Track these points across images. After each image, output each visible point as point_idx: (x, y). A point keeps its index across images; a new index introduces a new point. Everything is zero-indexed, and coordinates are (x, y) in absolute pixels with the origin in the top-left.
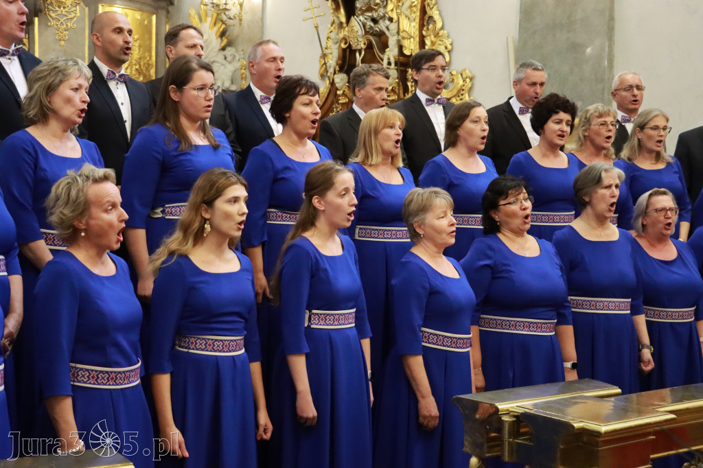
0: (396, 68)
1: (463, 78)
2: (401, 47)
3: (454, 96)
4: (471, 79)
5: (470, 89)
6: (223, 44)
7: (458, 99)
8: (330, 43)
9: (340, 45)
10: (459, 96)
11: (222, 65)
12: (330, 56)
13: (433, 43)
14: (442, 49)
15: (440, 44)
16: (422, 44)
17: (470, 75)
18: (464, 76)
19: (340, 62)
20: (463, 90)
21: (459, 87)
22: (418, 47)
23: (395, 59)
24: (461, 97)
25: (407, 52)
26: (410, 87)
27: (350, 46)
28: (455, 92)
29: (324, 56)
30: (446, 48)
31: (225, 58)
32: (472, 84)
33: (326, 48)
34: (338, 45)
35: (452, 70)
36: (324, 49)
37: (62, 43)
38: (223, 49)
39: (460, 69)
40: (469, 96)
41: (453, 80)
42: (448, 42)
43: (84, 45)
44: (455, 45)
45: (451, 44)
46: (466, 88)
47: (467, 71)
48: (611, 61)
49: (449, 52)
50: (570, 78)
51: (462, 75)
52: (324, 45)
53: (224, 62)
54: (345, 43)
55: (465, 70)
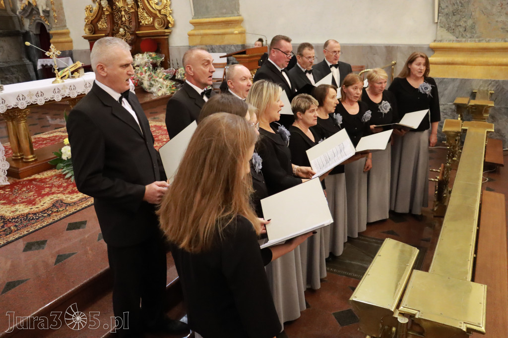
3: (163, 8)
5: (170, 5)
7: (165, 10)
20: (167, 5)
21: (164, 4)
26: (140, 5)
40: (170, 8)
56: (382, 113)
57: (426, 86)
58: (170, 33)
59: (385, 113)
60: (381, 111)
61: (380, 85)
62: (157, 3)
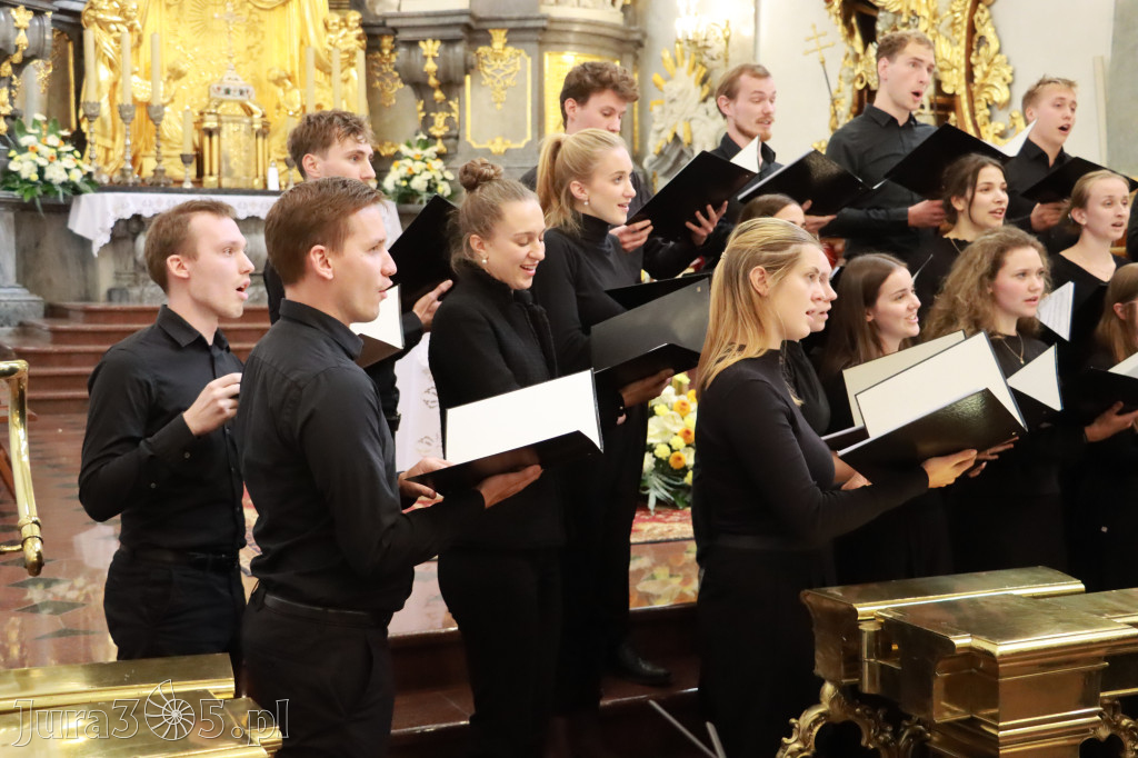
0: (932, 112)
2: (938, 84)
6: (704, 94)
8: (843, 84)
9: (854, 87)
11: (704, 122)
12: (843, 101)
13: (986, 75)
14: (998, 83)
15: (995, 76)
16: (970, 77)
19: (855, 109)
22: (963, 81)
23: (930, 99)
25: (947, 89)
27: (867, 86)
29: (834, 102)
30: (1004, 80)
31: (707, 113)
33: (839, 91)
34: (850, 87)
35: (1013, 111)
36: (833, 92)
37: (499, 106)
38: (705, 100)
41: (1014, 125)
42: (1006, 72)
43: (525, 108)
44: (1018, 75)
45: (1012, 74)
49: (1009, 85)
52: (834, 87)
53: (704, 117)
54: (862, 82)
62: (1002, 132)
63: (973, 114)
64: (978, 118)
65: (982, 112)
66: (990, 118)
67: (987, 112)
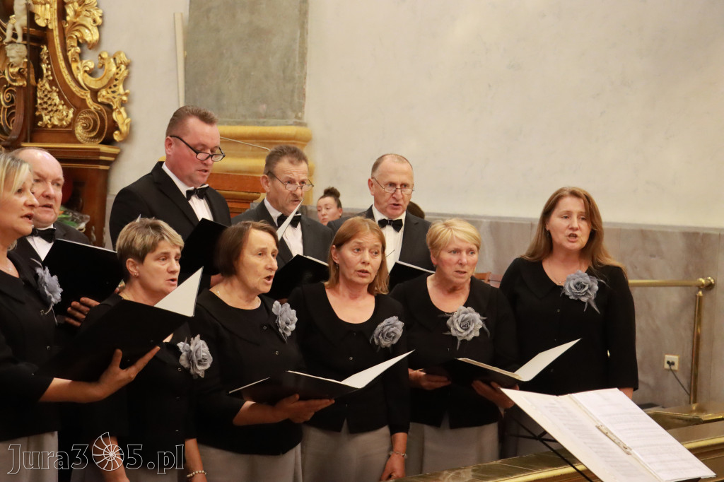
1: (116, 64)
3: (104, 87)
4: (128, 66)
5: (126, 80)
7: (109, 91)
10: (110, 88)
13: (77, 14)
14: (89, 23)
15: (86, 16)
16: (62, 13)
17: (125, 60)
18: (118, 61)
20: (116, 80)
21: (111, 74)
22: (56, 16)
24: (114, 89)
25: (40, 22)
26: (45, 71)
28: (105, 81)
30: (94, 21)
32: (129, 73)
35: (102, 52)
39: (113, 52)
40: (125, 88)
41: (103, 65)
42: (97, 14)
44: (106, 19)
45: (101, 17)
46: (121, 78)
47: (122, 55)
48: (303, 56)
49: (98, 26)
50: (252, 74)
51: (115, 59)
55: (119, 53)
56: (455, 338)
57: (581, 280)
58: (116, 156)
59: (464, 341)
60: (454, 333)
61: (455, 258)
62: (91, 70)
63: (65, 50)
64: (69, 54)
65: (74, 50)
66: (81, 55)
67: (78, 49)
